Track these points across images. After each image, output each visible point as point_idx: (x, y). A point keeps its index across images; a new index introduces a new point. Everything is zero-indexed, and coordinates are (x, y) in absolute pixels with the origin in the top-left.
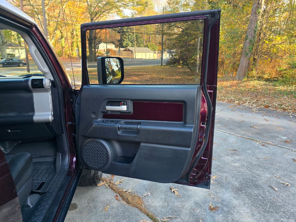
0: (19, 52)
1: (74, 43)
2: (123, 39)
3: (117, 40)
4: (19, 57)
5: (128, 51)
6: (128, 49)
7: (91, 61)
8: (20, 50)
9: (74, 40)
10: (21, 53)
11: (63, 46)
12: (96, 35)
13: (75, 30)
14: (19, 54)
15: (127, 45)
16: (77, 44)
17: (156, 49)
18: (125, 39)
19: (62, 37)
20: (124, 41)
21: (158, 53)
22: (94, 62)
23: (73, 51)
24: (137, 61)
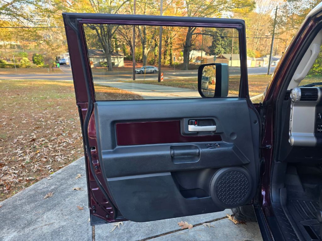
0: (118, 61)
1: (167, 51)
2: (216, 45)
3: (208, 47)
4: (118, 65)
5: (221, 58)
6: (223, 56)
7: (185, 70)
8: (119, 58)
9: (167, 48)
10: (119, 62)
11: (156, 54)
12: (192, 42)
13: (170, 38)
14: (118, 62)
15: (219, 52)
16: (171, 52)
17: (254, 56)
18: (218, 46)
19: (156, 45)
20: (216, 47)
21: (257, 60)
22: (188, 70)
23: (165, 59)
24: (234, 69)
